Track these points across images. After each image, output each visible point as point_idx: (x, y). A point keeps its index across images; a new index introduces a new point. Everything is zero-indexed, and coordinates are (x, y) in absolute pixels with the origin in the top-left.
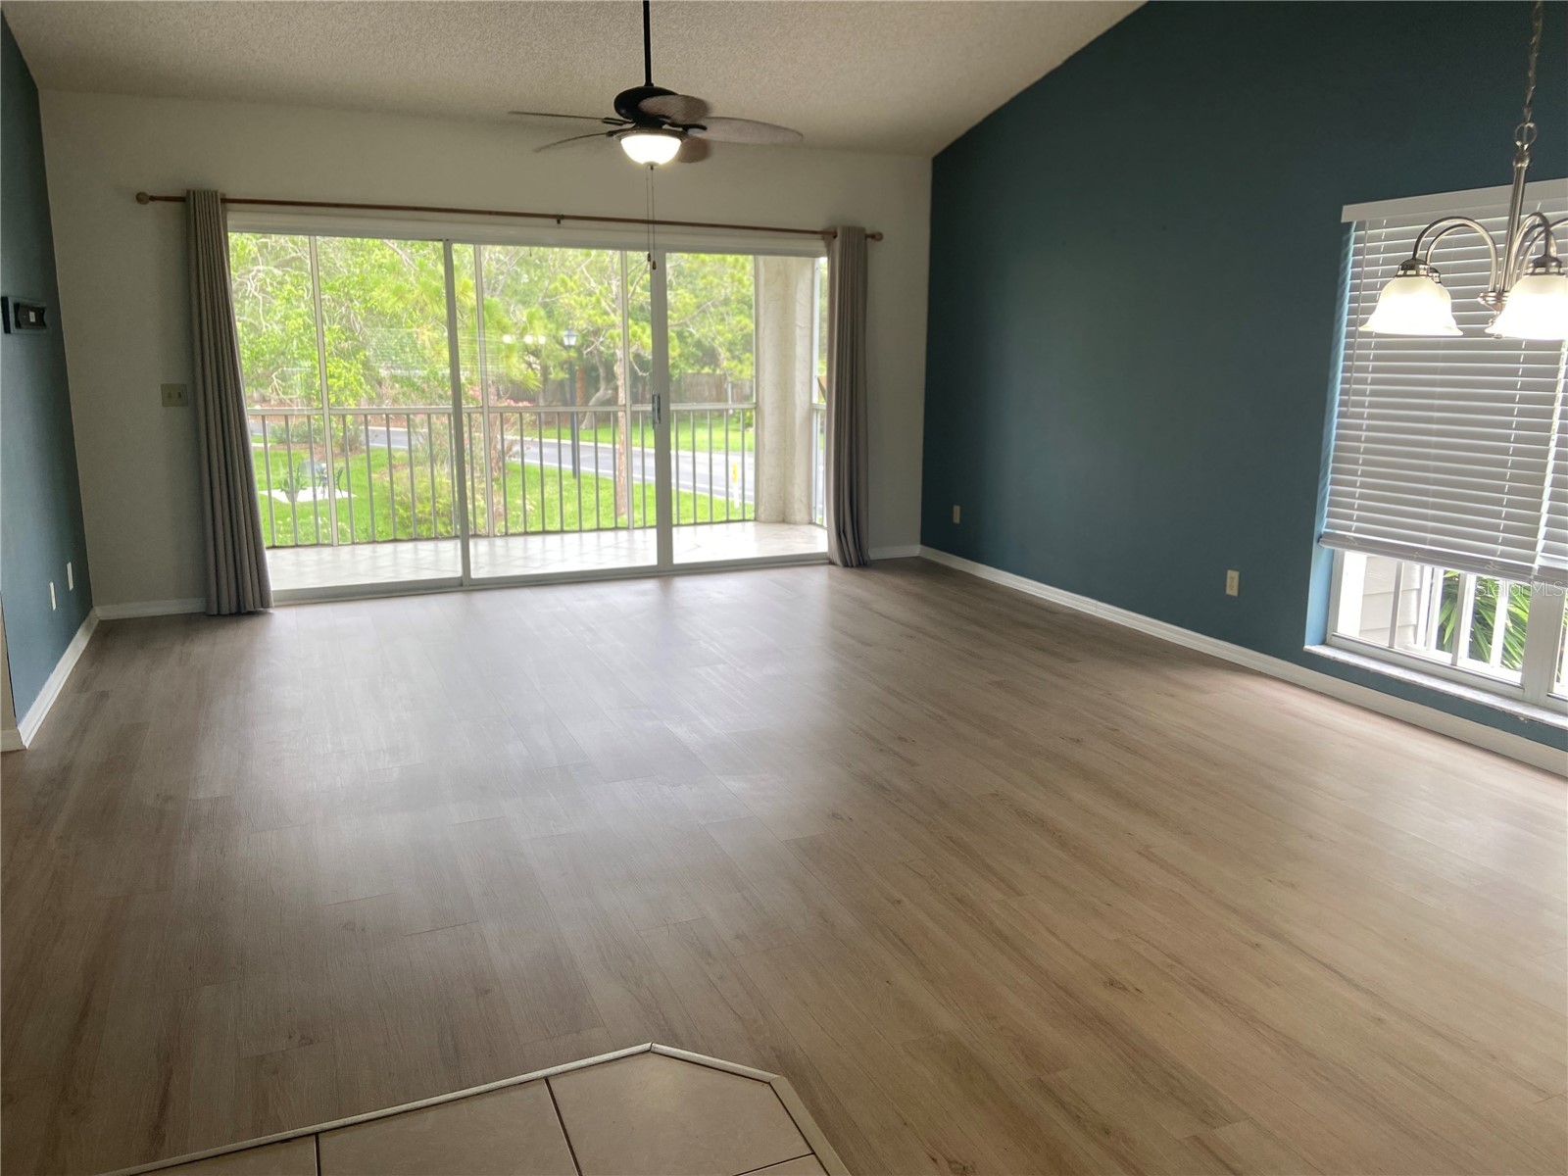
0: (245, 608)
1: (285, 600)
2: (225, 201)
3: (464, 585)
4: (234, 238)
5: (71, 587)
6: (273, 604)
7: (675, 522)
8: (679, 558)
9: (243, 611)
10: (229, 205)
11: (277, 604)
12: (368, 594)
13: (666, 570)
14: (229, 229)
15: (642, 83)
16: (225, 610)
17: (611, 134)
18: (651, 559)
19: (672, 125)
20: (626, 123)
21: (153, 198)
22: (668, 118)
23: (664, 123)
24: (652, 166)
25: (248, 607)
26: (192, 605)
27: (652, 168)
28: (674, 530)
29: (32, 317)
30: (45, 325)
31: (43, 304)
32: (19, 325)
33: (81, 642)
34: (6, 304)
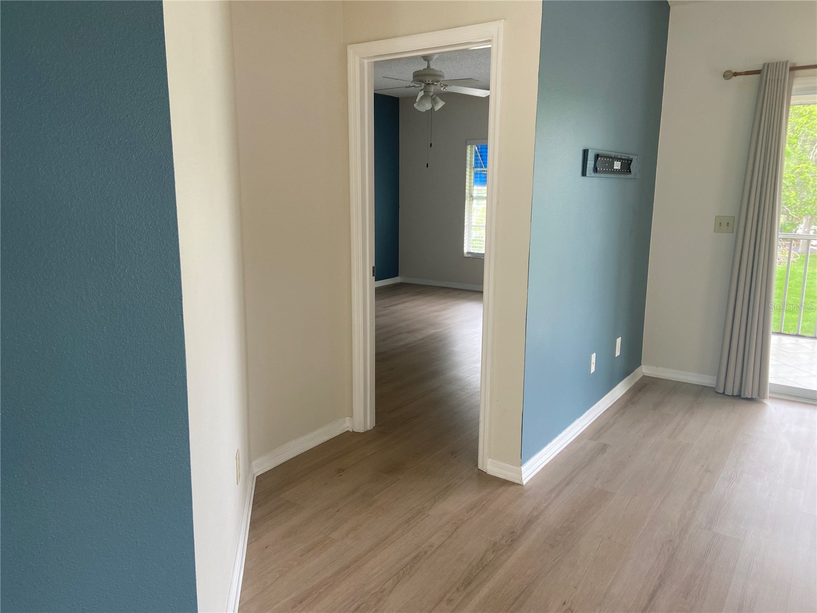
0: (744, 394)
2: (794, 69)
5: (618, 353)
6: (768, 394)
9: (742, 396)
10: (798, 72)
11: (772, 395)
14: (793, 92)
16: (729, 392)
21: (736, 74)
25: (746, 393)
26: (707, 380)
29: (617, 165)
30: (630, 172)
31: (631, 157)
32: (595, 170)
33: (619, 391)
34: (585, 153)
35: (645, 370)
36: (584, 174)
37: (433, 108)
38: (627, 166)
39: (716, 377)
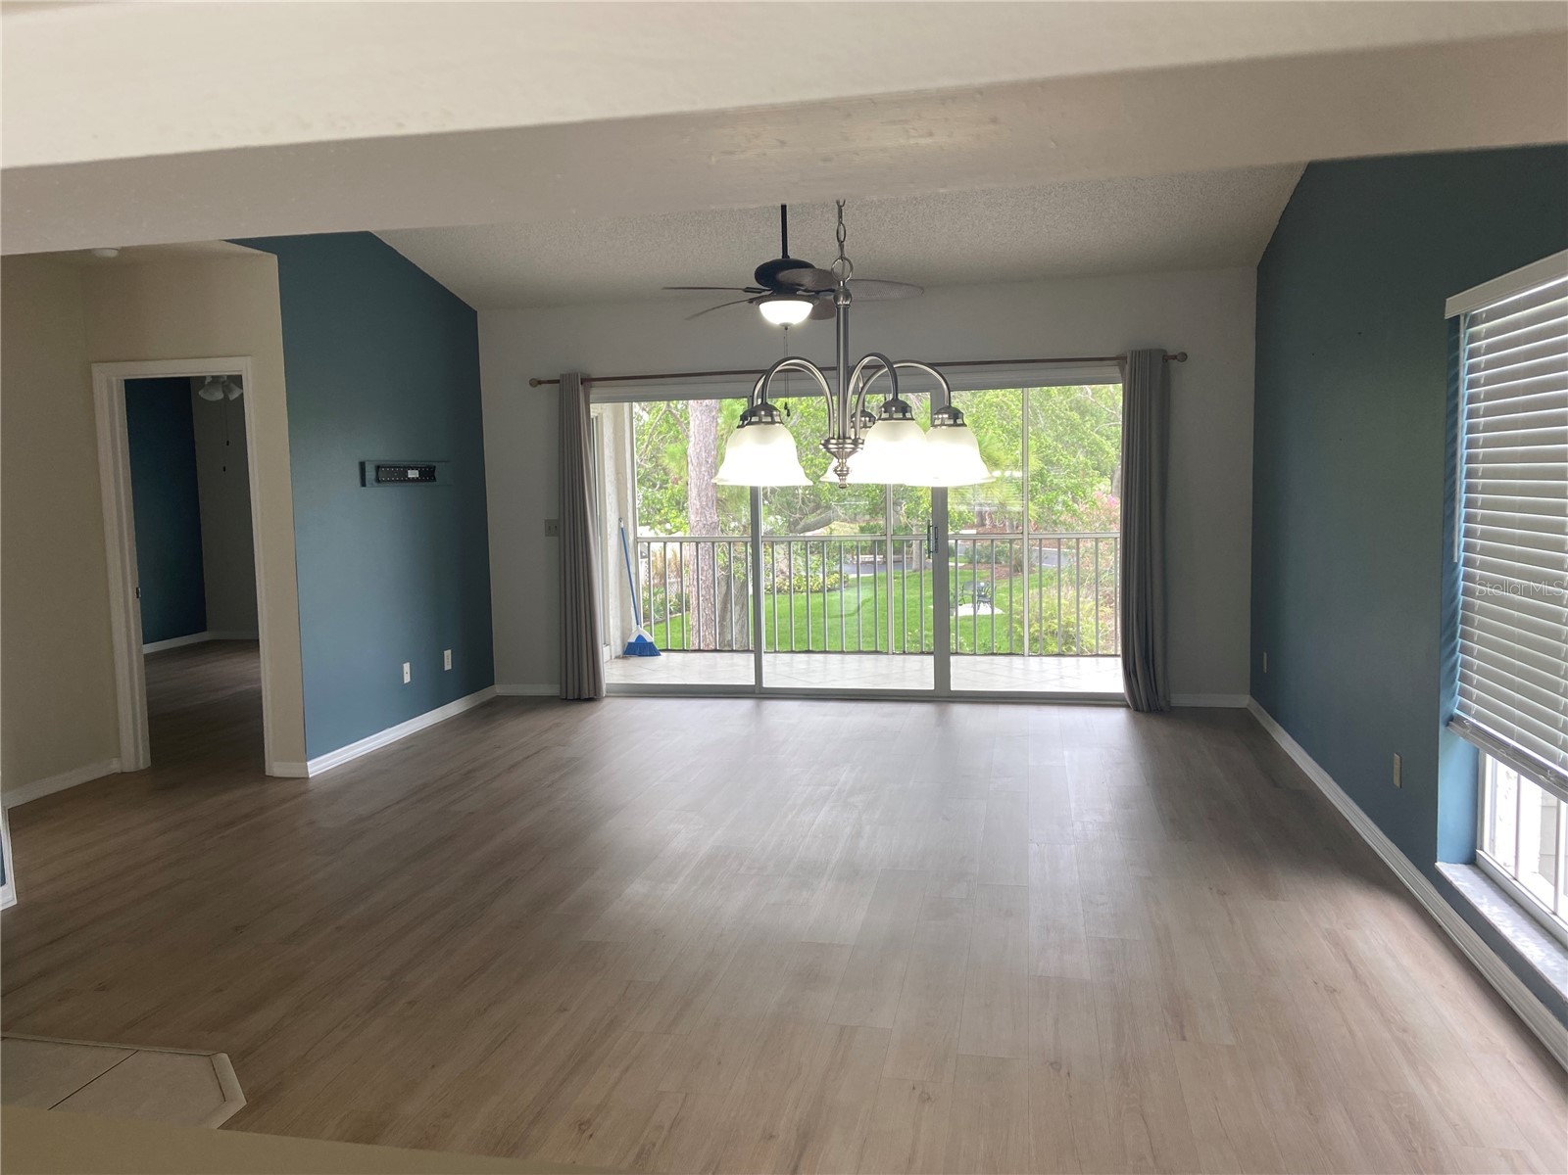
1: (618, 692)
2: (587, 381)
3: (757, 693)
4: (595, 409)
5: (448, 667)
6: (605, 695)
7: (953, 647)
8: (955, 685)
10: (592, 384)
12: (681, 693)
13: (942, 696)
15: (779, 256)
16: (571, 695)
17: (751, 301)
18: (928, 684)
19: (805, 291)
20: (764, 290)
21: (542, 382)
22: (802, 285)
23: (798, 290)
24: (786, 327)
25: (581, 695)
27: (786, 329)
28: (952, 659)
29: (413, 474)
30: (435, 479)
31: (434, 464)
32: (378, 480)
33: (454, 708)
34: (362, 466)
35: (499, 689)
36: (363, 484)
37: (226, 397)
38: (428, 474)
39: (558, 686)
